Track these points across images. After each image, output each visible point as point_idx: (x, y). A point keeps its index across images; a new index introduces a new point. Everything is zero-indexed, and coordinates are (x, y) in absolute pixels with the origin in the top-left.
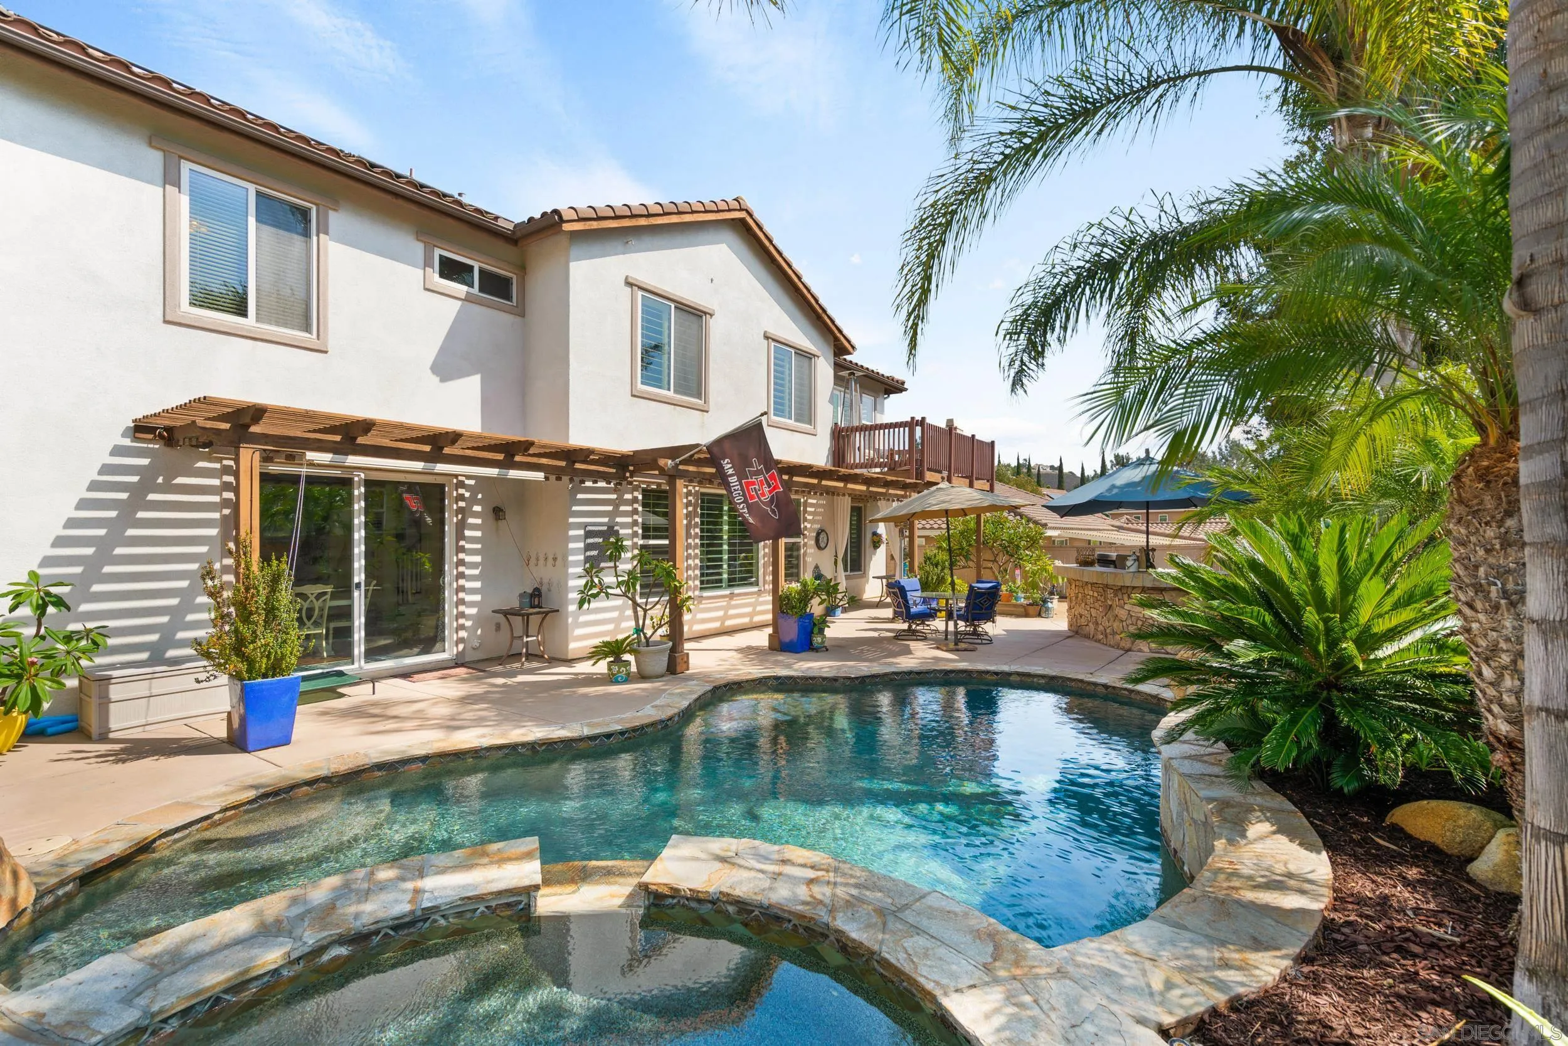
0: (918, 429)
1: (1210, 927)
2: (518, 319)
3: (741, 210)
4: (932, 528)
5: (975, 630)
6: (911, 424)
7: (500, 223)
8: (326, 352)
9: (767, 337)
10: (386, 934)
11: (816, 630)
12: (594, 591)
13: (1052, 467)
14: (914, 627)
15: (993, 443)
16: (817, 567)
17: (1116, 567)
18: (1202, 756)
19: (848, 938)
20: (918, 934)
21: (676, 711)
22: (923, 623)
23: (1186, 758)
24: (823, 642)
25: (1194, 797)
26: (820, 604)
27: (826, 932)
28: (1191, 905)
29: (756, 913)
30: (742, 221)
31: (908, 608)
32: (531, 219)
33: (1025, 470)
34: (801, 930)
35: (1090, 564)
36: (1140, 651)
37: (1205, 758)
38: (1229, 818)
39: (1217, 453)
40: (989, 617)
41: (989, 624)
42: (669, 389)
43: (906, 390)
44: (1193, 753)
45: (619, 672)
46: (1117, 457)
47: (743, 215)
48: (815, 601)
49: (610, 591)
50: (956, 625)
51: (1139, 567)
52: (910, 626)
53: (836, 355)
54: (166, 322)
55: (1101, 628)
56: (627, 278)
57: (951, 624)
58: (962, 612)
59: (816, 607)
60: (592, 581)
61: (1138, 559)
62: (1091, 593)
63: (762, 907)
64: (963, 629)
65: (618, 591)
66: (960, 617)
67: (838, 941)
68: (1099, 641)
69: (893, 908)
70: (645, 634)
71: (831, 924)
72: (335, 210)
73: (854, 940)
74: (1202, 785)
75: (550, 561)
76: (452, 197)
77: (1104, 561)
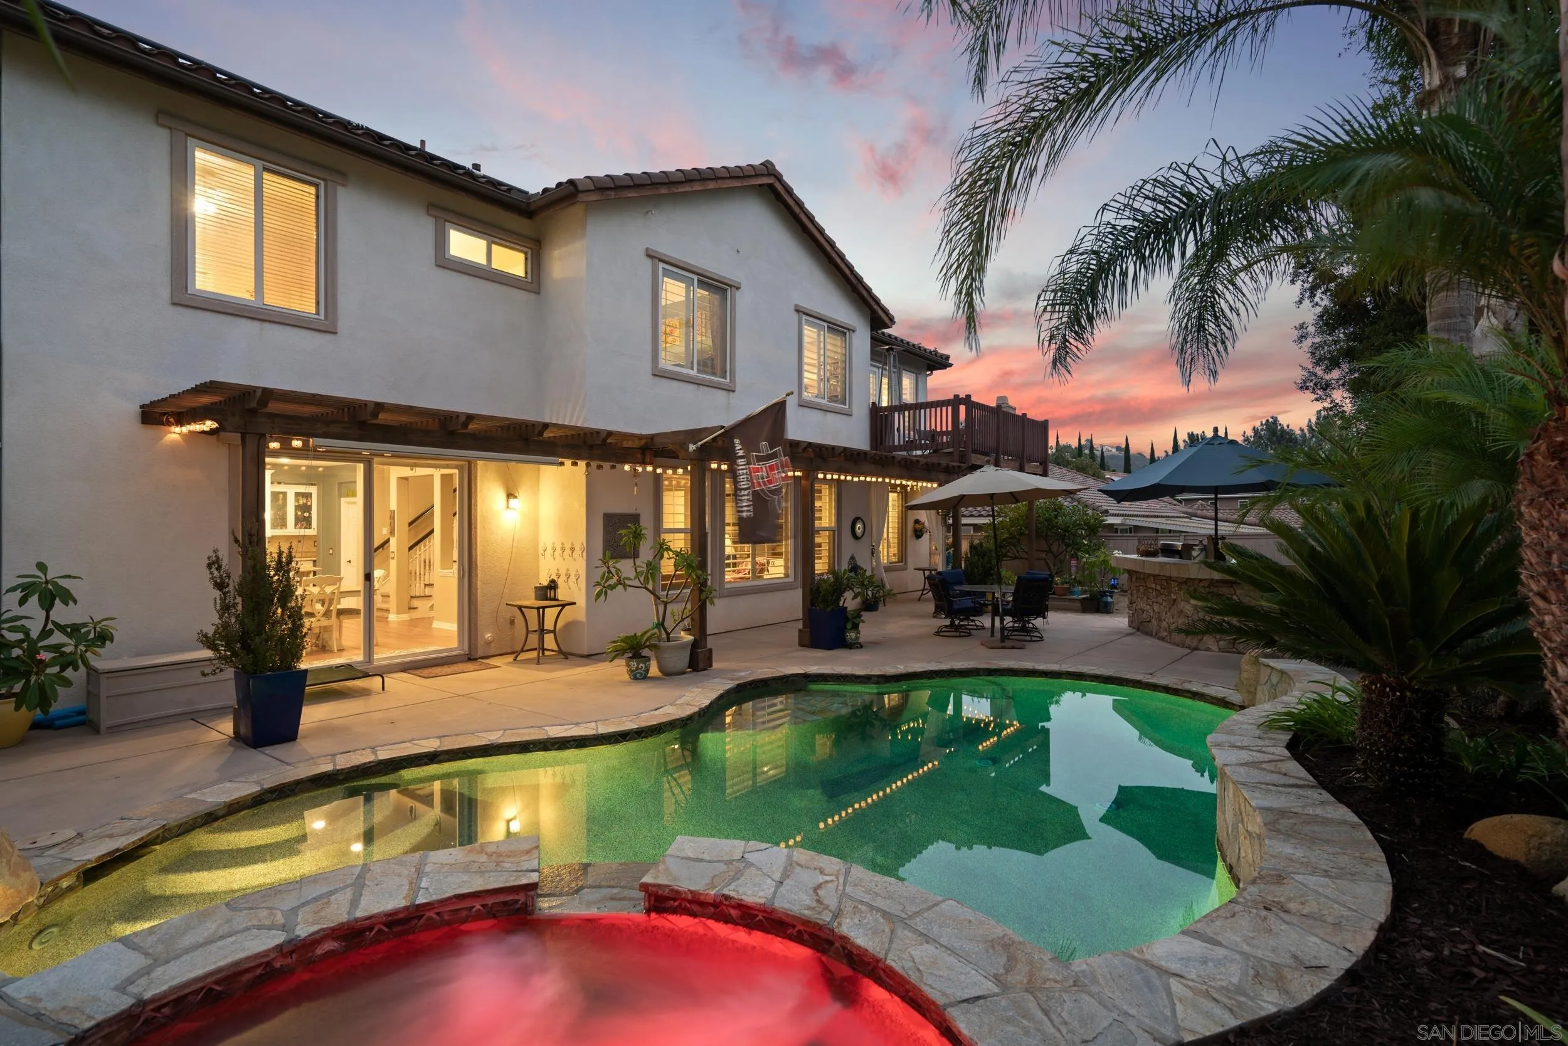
0: (962, 408)
1: (1248, 944)
2: (532, 296)
3: (769, 175)
4: (981, 516)
5: (1024, 626)
6: (956, 402)
7: (513, 195)
8: (335, 333)
9: (798, 311)
10: (380, 930)
11: (849, 626)
12: (612, 582)
13: (1118, 448)
14: (957, 622)
15: (1046, 421)
16: (853, 558)
17: (1181, 558)
18: (1262, 762)
19: (853, 944)
20: (927, 942)
21: (696, 709)
22: (967, 619)
23: (1242, 765)
24: (857, 638)
25: (1248, 807)
26: (854, 598)
27: (831, 938)
28: (1229, 921)
29: (760, 917)
30: (771, 186)
31: (950, 603)
32: (545, 190)
33: (1087, 452)
34: (806, 937)
35: (1154, 554)
36: (1208, 649)
37: (1264, 766)
38: (1283, 829)
39: (1306, 431)
40: (1041, 613)
41: (1040, 620)
42: (692, 369)
43: (951, 365)
44: (1251, 759)
45: (637, 668)
46: (1191, 436)
47: (770, 180)
48: (848, 595)
49: (627, 582)
50: (1002, 621)
51: (1206, 557)
52: (952, 622)
53: (872, 329)
54: (174, 304)
55: (1164, 624)
56: (647, 249)
57: (997, 620)
58: (1009, 607)
59: (850, 602)
60: (609, 572)
61: (1204, 549)
62: (1153, 586)
63: (765, 911)
64: (1011, 624)
65: (636, 583)
66: (1007, 613)
67: (844, 948)
68: (1162, 639)
69: (904, 916)
70: (665, 629)
71: (836, 930)
72: (344, 185)
73: (859, 947)
74: (1257, 795)
75: (568, 552)
76: (463, 168)
77: (1168, 551)
